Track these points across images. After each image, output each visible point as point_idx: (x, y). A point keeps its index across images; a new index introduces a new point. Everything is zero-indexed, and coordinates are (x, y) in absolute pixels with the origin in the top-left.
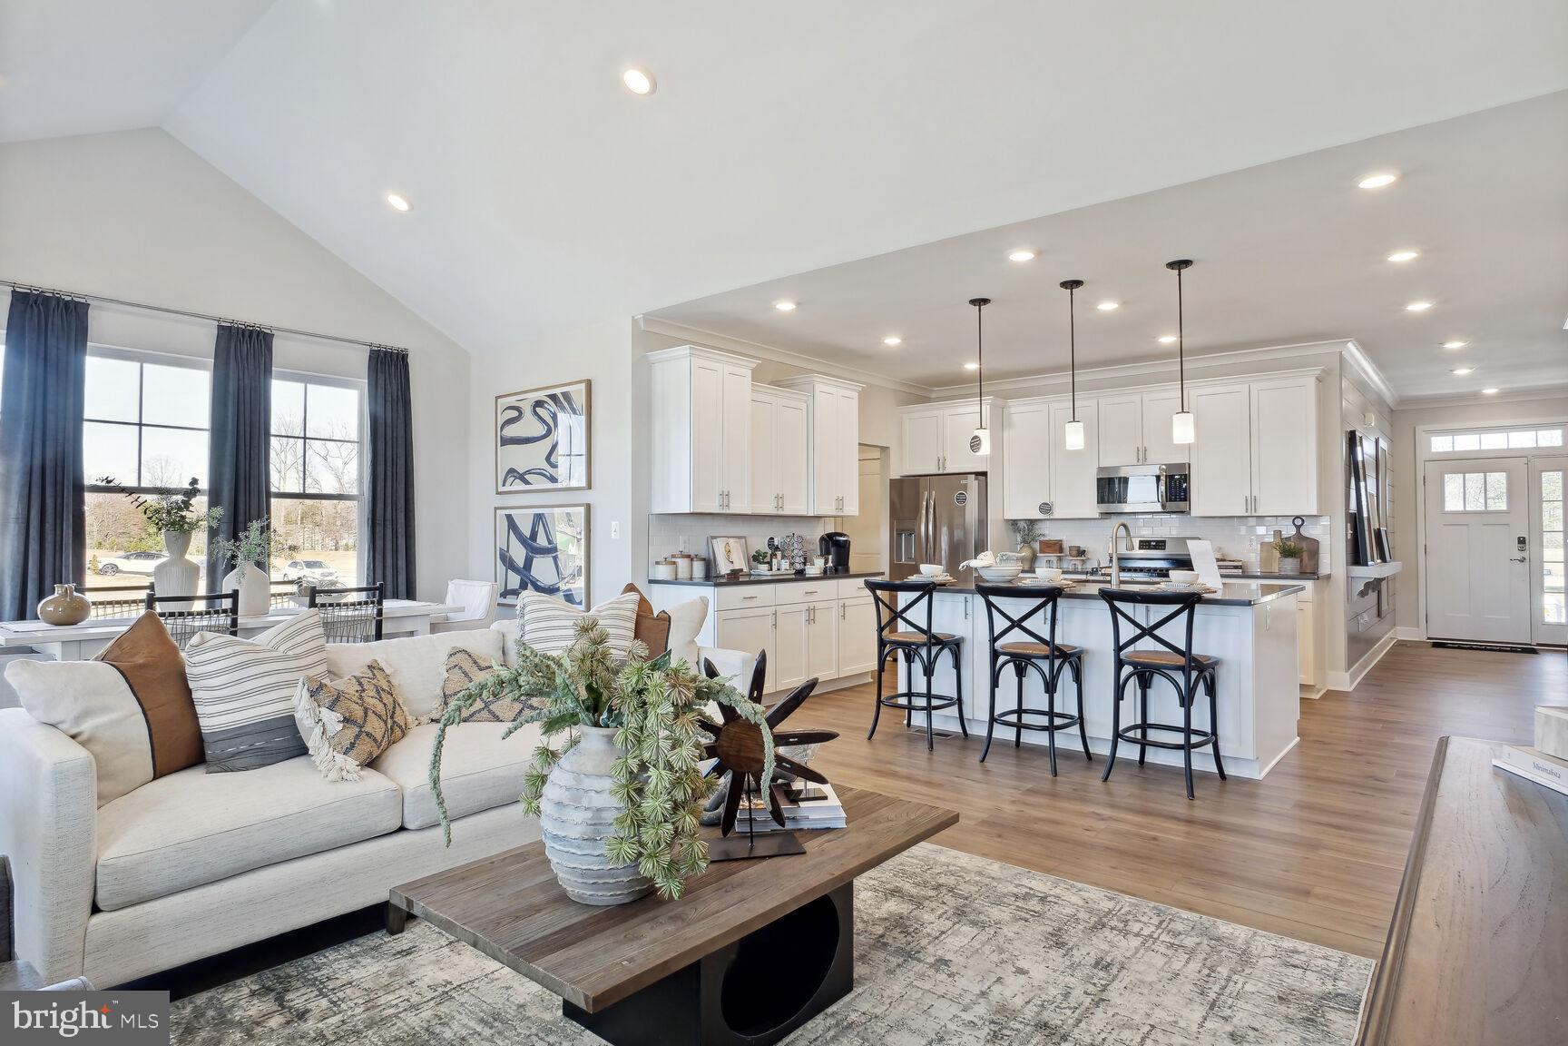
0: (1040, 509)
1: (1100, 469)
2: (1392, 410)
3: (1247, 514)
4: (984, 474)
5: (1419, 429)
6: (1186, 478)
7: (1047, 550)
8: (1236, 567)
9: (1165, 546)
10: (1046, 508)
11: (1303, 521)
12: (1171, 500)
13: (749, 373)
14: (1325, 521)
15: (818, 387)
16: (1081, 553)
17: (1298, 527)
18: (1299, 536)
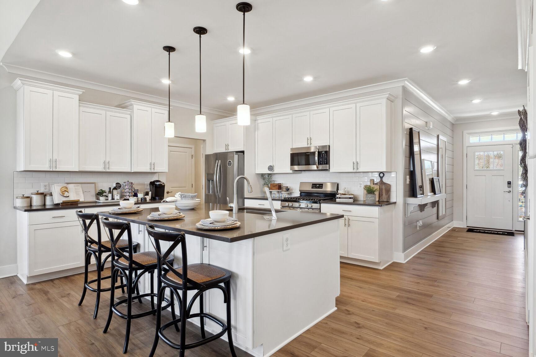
0: (268, 168)
1: (292, 149)
2: (453, 124)
3: (354, 171)
4: (243, 152)
5: (465, 132)
6: (327, 153)
7: (273, 188)
8: (350, 198)
9: (322, 187)
10: (271, 168)
11: (384, 174)
12: (321, 164)
13: (77, 97)
14: (393, 175)
15: (136, 107)
16: (288, 189)
17: (381, 178)
18: (382, 183)
